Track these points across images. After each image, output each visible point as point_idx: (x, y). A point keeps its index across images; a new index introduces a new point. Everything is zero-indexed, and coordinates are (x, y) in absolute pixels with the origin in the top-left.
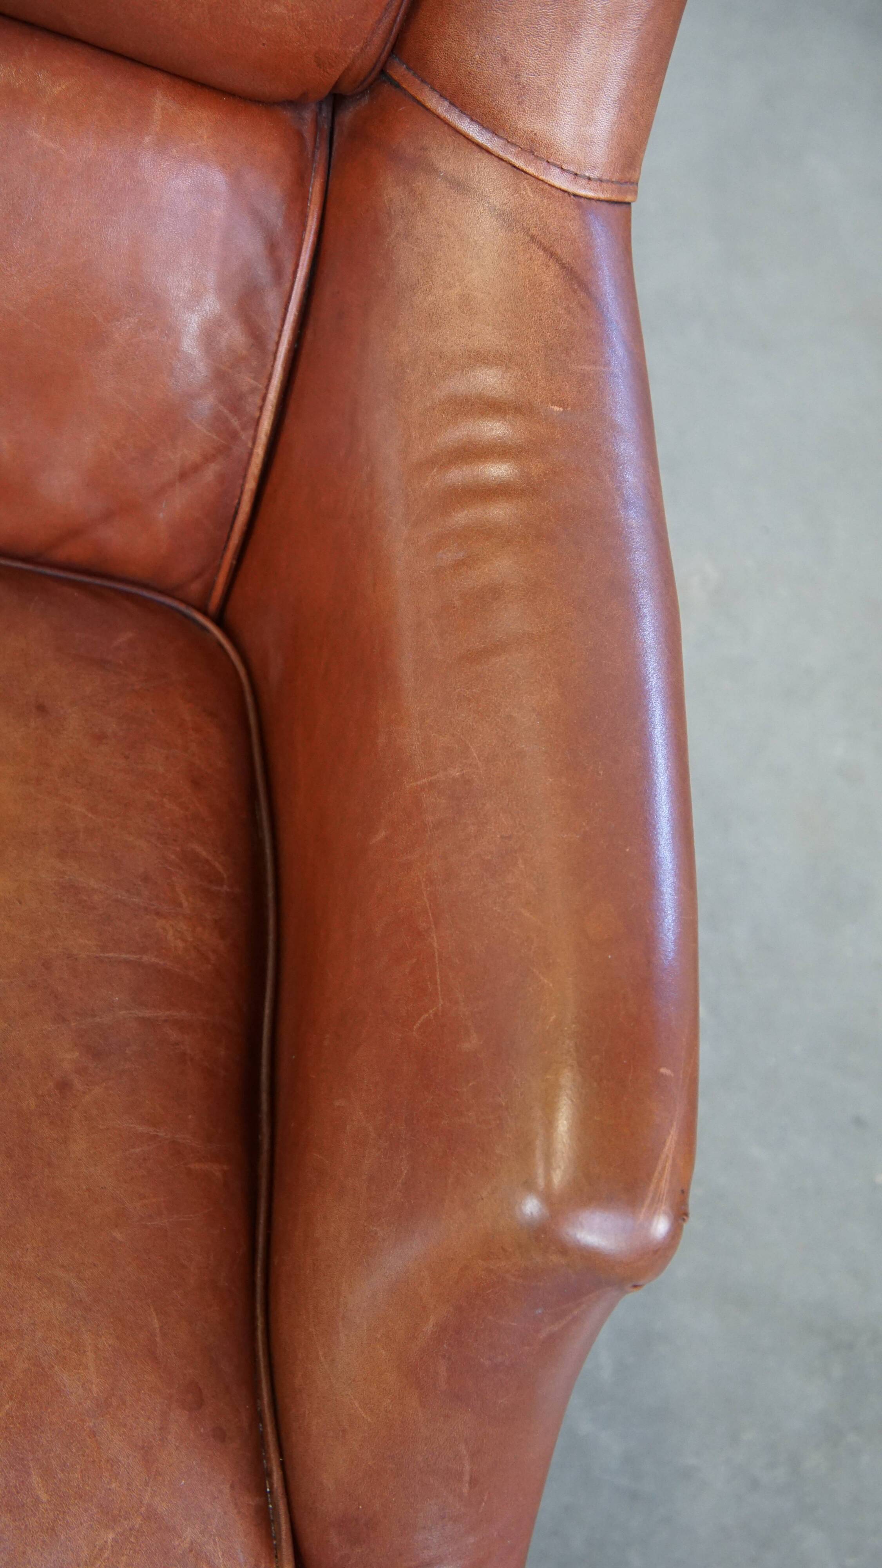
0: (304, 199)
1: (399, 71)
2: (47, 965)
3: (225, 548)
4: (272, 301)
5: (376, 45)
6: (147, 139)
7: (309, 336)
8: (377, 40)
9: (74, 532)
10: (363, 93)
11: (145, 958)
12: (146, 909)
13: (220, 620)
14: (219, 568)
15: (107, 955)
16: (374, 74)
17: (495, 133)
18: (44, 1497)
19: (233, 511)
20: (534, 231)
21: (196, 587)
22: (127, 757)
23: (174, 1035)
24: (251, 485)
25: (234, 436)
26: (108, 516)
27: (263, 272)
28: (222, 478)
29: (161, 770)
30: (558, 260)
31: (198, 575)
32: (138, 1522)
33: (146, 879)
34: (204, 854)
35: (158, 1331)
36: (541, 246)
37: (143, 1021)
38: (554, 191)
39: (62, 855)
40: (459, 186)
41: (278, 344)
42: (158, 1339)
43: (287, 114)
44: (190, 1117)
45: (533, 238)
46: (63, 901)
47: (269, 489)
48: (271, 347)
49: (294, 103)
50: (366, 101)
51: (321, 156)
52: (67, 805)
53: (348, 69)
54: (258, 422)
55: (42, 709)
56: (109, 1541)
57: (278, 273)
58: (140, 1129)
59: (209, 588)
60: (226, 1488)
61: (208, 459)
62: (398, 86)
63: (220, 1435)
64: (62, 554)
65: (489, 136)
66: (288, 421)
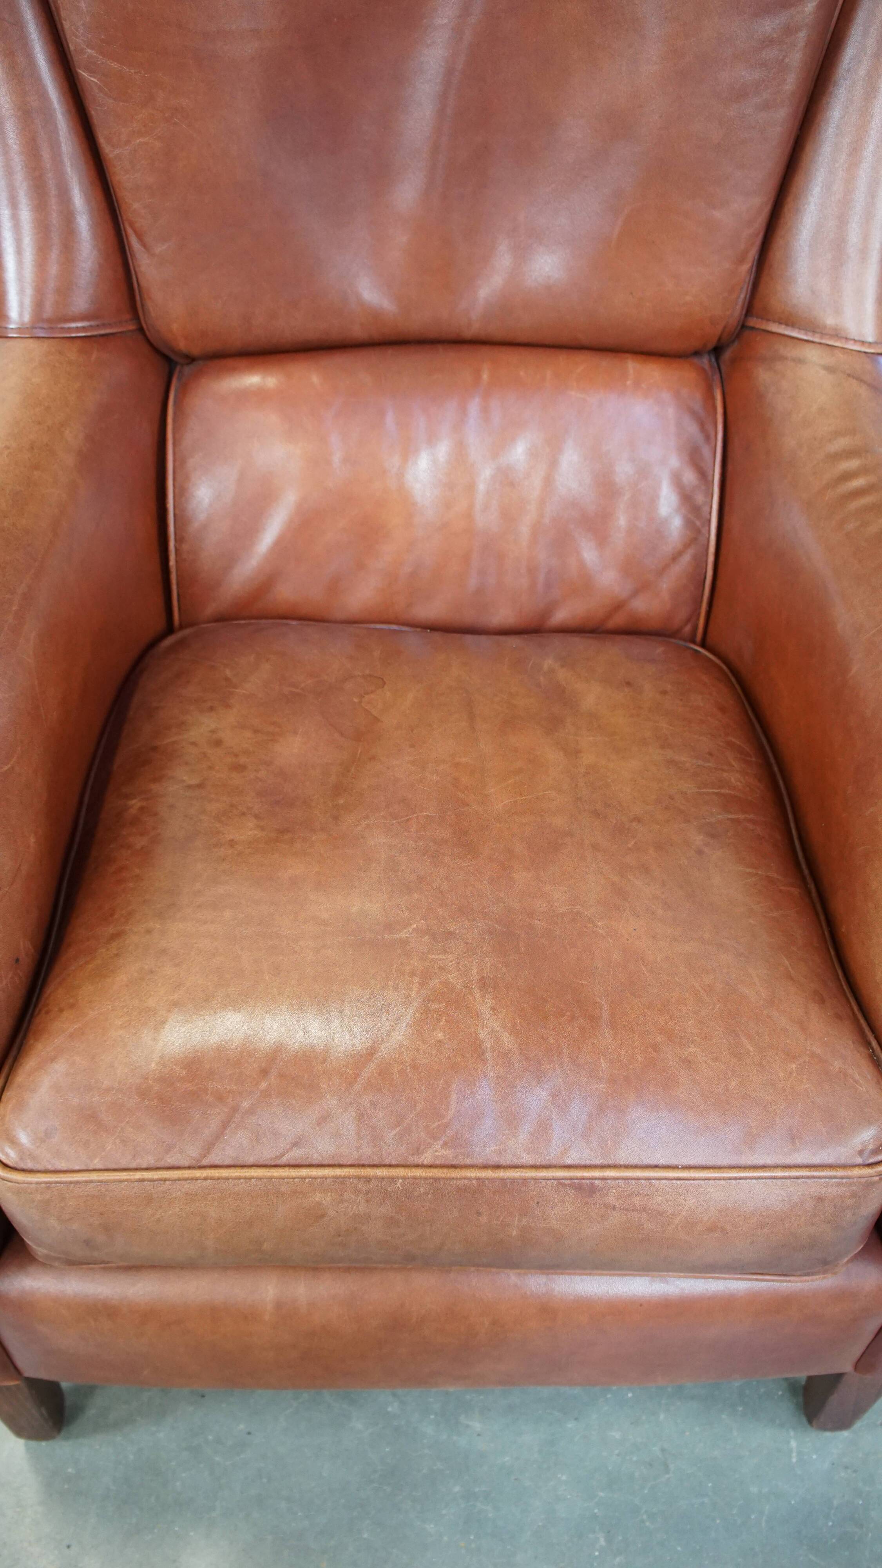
0: (713, 398)
1: (753, 322)
2: (671, 798)
3: (701, 601)
4: (706, 452)
5: (737, 311)
6: (628, 383)
7: (730, 468)
8: (738, 307)
9: (618, 606)
10: (733, 341)
11: (723, 791)
12: (715, 768)
13: (703, 645)
14: (699, 614)
15: (702, 791)
16: (739, 327)
17: (814, 332)
18: (752, 1049)
19: (703, 577)
20: (848, 372)
21: (688, 629)
22: (681, 700)
23: (751, 826)
24: (711, 559)
25: (698, 531)
26: (635, 593)
27: (699, 438)
28: (695, 557)
29: (702, 704)
30: (865, 382)
31: (688, 621)
32: (807, 1059)
33: (711, 754)
34: (738, 743)
35: (789, 965)
36: (854, 377)
37: (732, 820)
38: (853, 352)
39: (662, 747)
40: (800, 361)
41: (713, 475)
42: (790, 970)
43: (696, 360)
44: (772, 865)
45: (849, 375)
46: (670, 768)
47: (722, 559)
48: (710, 478)
49: (697, 353)
50: (736, 343)
51: (717, 377)
52: (657, 724)
53: (725, 327)
54: (709, 521)
55: (628, 684)
56: (794, 1069)
57: (707, 438)
58: (748, 870)
59: (695, 628)
60: (850, 1042)
61: (686, 546)
62: (753, 328)
63: (839, 1017)
64: (611, 624)
65: (810, 334)
66: (726, 518)
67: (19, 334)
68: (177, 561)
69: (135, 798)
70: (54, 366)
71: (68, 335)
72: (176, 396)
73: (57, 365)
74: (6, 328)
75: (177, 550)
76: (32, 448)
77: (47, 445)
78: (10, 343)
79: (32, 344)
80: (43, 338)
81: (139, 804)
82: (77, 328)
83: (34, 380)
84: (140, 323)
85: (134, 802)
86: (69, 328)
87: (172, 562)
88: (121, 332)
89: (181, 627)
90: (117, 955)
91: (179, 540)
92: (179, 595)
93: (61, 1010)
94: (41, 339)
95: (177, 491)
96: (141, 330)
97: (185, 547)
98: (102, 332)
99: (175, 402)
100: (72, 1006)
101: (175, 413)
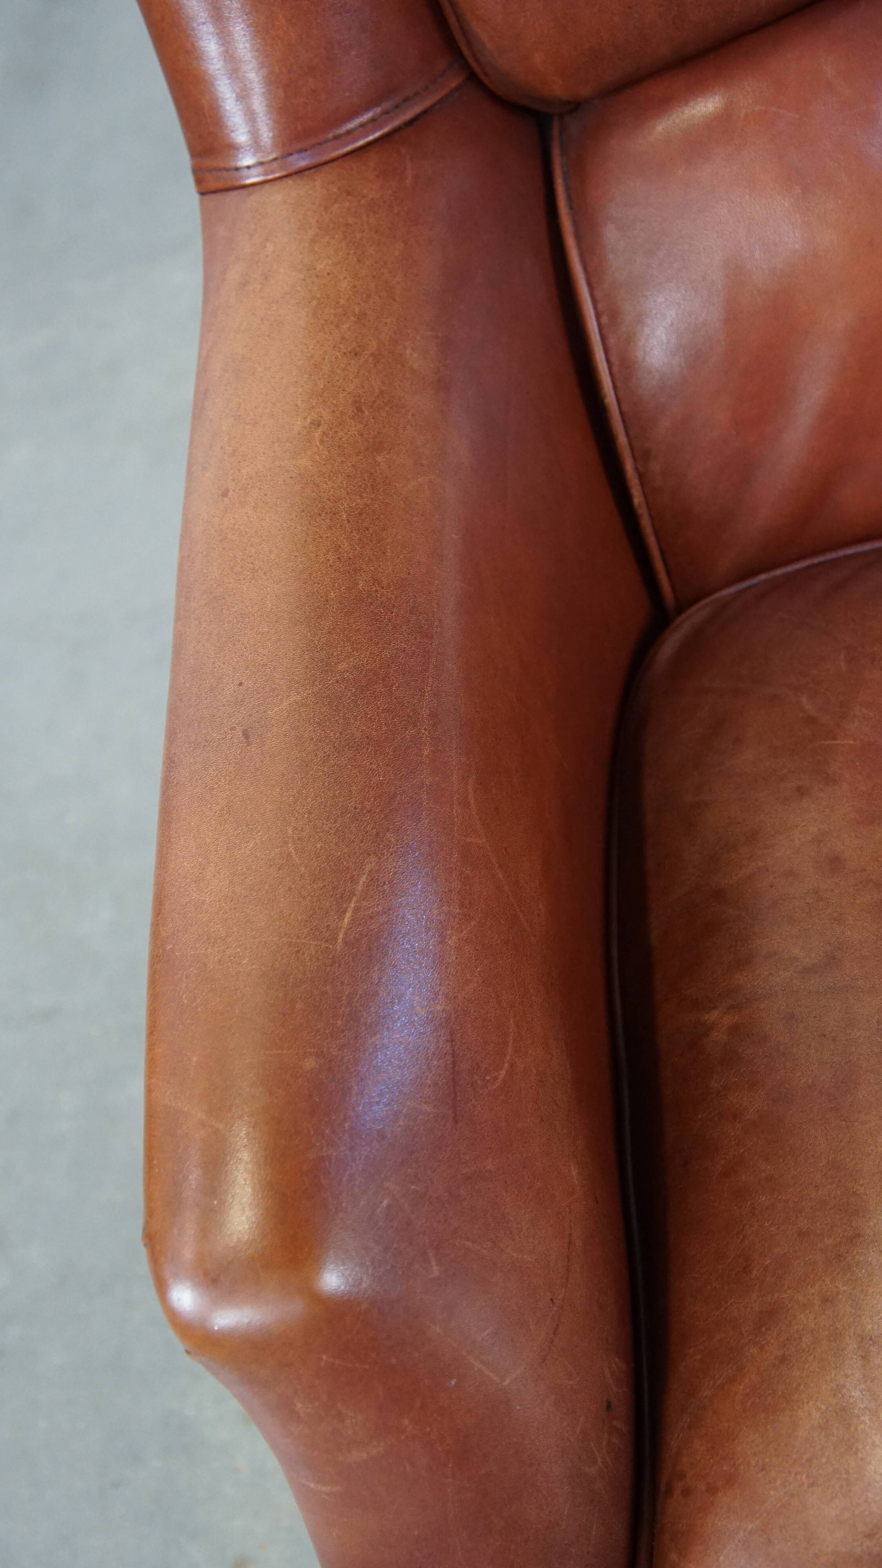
67: (266, 174)
68: (645, 495)
69: (715, 1008)
70: (347, 225)
71: (350, 148)
72: (567, 188)
73: (351, 220)
74: (237, 169)
75: (641, 477)
76: (359, 409)
77: (382, 392)
78: (254, 199)
79: (293, 190)
80: (308, 169)
81: (727, 1021)
82: (362, 125)
83: (320, 267)
84: (466, 66)
85: (712, 1016)
86: (349, 132)
87: (637, 498)
88: (440, 102)
89: (680, 609)
90: (784, 1359)
91: (643, 457)
92: (662, 552)
93: (713, 1490)
94: (307, 173)
95: (615, 369)
96: (472, 77)
97: (655, 467)
98: (408, 115)
99: (569, 198)
100: (731, 1480)
101: (575, 223)
